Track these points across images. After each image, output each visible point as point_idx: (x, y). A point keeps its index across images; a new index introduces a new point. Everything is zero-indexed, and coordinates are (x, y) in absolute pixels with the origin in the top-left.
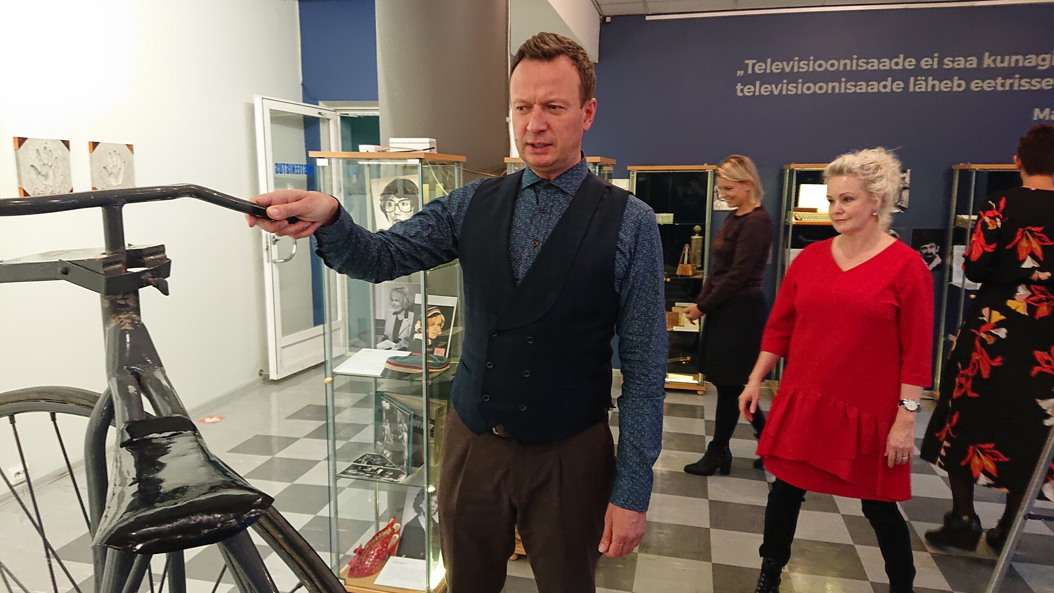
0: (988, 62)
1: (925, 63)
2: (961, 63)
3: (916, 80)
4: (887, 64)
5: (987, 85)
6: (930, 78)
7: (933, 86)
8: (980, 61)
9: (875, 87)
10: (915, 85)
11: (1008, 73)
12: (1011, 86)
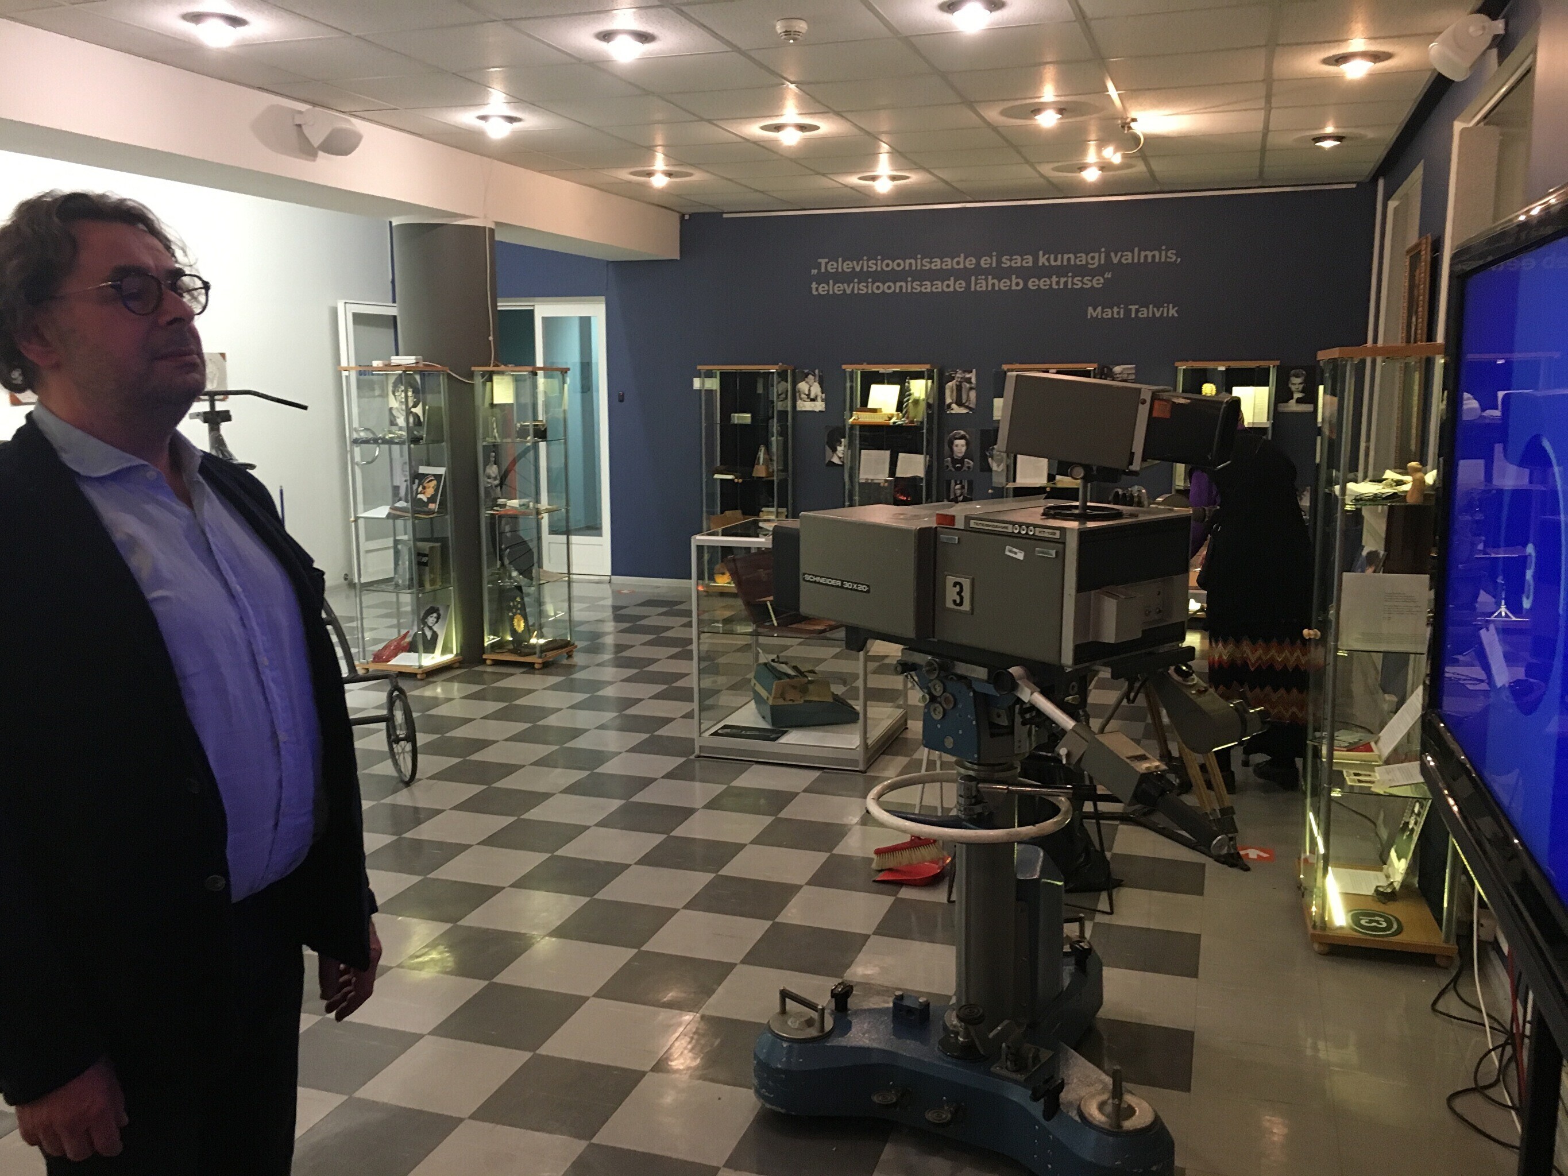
0: (1042, 260)
1: (984, 263)
2: (1018, 261)
3: (977, 279)
4: (949, 264)
5: (1043, 284)
6: (990, 277)
7: (993, 285)
8: (1036, 260)
9: (939, 287)
10: (976, 284)
11: (1061, 271)
12: (1066, 283)
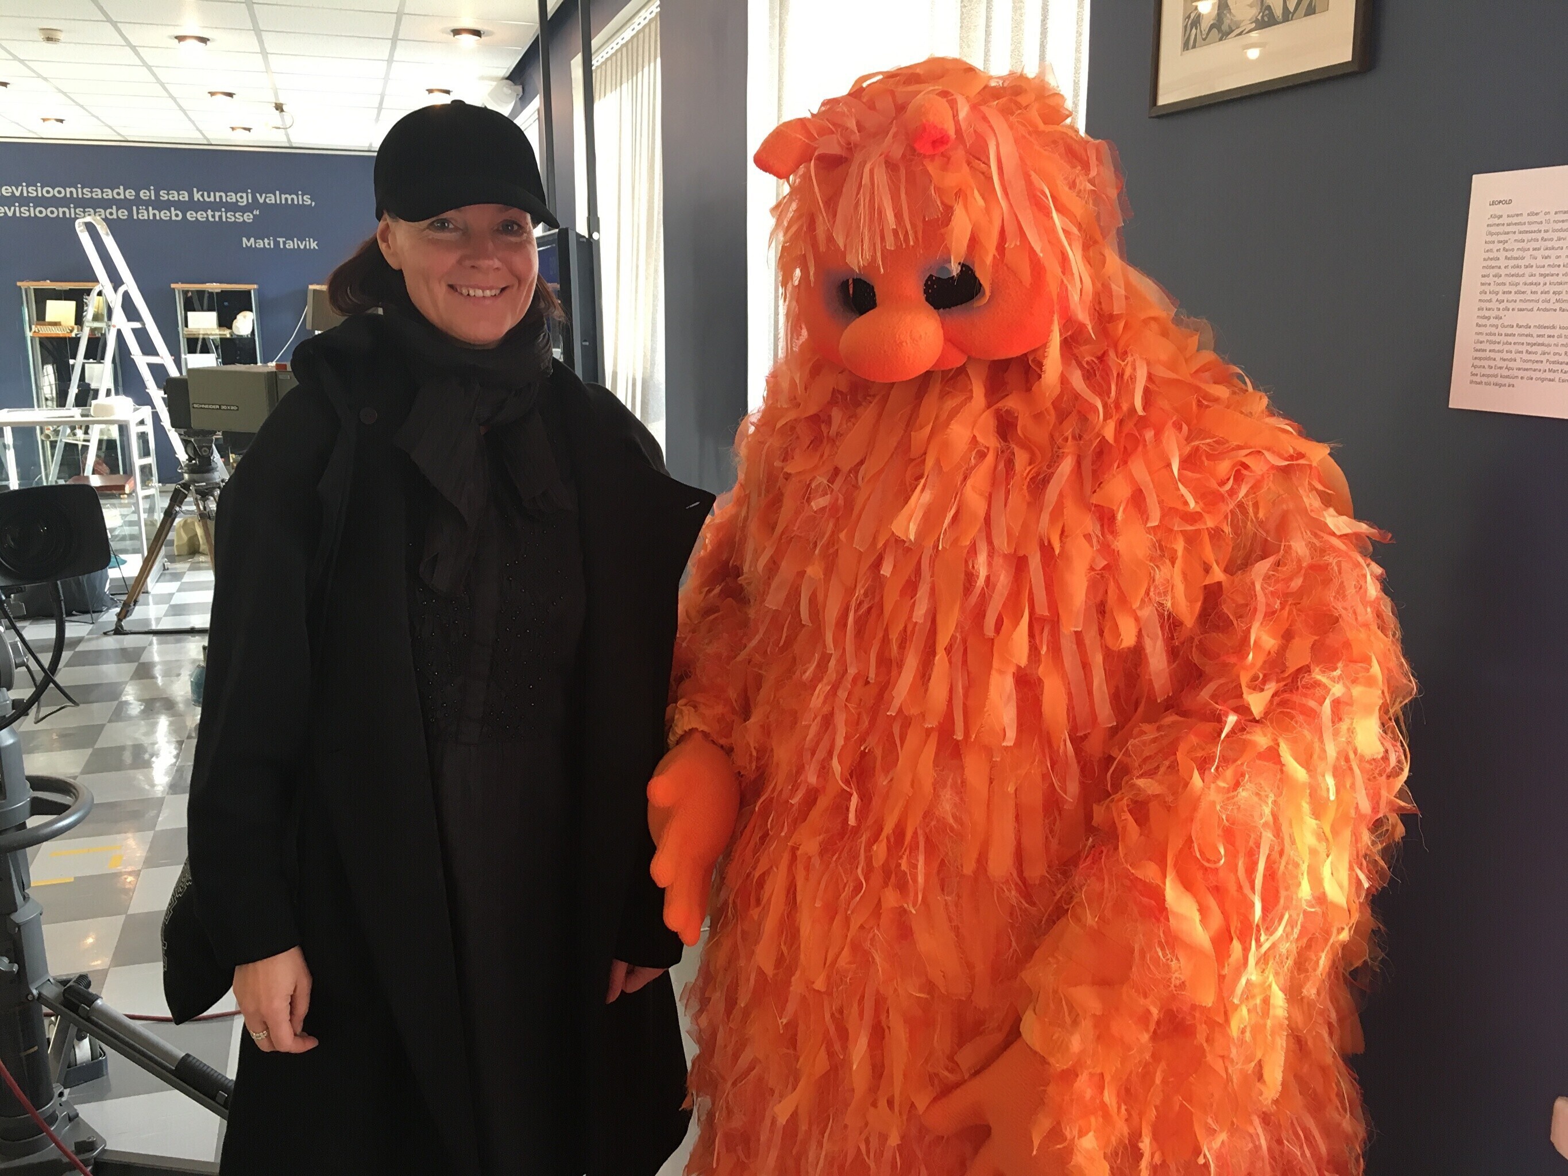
0: (197, 196)
1: (144, 194)
2: (174, 196)
3: (138, 209)
4: (109, 194)
5: (201, 216)
6: (150, 208)
7: (154, 215)
8: (191, 196)
9: (102, 214)
10: (138, 213)
11: (216, 206)
12: (220, 217)
